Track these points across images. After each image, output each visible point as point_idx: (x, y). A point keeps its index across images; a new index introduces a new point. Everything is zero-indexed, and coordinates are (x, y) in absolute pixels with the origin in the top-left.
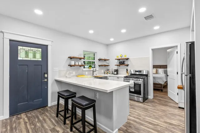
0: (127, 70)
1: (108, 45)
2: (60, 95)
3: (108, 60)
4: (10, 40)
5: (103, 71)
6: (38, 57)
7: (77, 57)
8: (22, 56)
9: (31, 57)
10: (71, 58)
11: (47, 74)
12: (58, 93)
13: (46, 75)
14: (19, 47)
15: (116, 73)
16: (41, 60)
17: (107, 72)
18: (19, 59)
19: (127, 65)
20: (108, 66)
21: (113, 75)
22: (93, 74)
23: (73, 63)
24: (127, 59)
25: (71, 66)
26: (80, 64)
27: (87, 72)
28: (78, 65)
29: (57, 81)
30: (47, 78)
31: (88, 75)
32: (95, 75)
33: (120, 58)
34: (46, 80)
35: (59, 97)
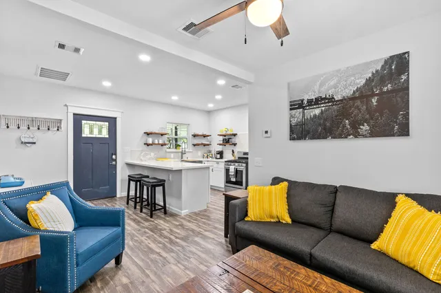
0: (233, 151)
1: (209, 112)
2: (131, 179)
3: (208, 136)
4: (74, 114)
5: (200, 153)
6: (105, 134)
7: (157, 132)
8: (86, 133)
9: (96, 134)
10: (148, 134)
11: (116, 155)
12: (129, 176)
13: (114, 157)
14: (83, 122)
15: (218, 156)
16: (107, 136)
17: (207, 156)
18: (83, 135)
19: (235, 145)
20: (208, 145)
21: (215, 160)
22: (182, 158)
23: (150, 141)
24: (235, 135)
25: (148, 145)
26: (161, 142)
27: (172, 154)
28: (159, 144)
29: (129, 165)
30: (115, 160)
31: (174, 158)
32: (185, 158)
33: (224, 133)
34: (114, 163)
35: (130, 180)
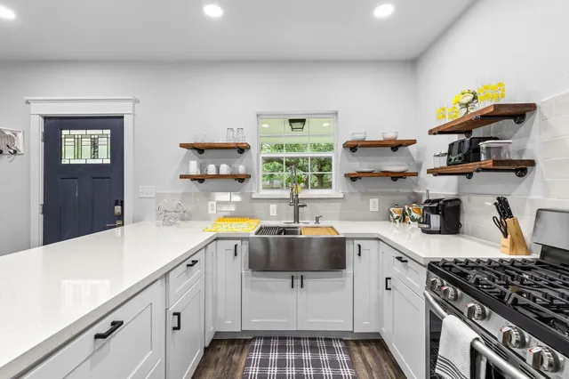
5: (375, 206)
10: (200, 149)
11: (122, 204)
13: (118, 209)
14: (64, 133)
17: (404, 214)
18: (63, 162)
19: (522, 168)
24: (520, 114)
27: (273, 207)
34: (119, 223)
